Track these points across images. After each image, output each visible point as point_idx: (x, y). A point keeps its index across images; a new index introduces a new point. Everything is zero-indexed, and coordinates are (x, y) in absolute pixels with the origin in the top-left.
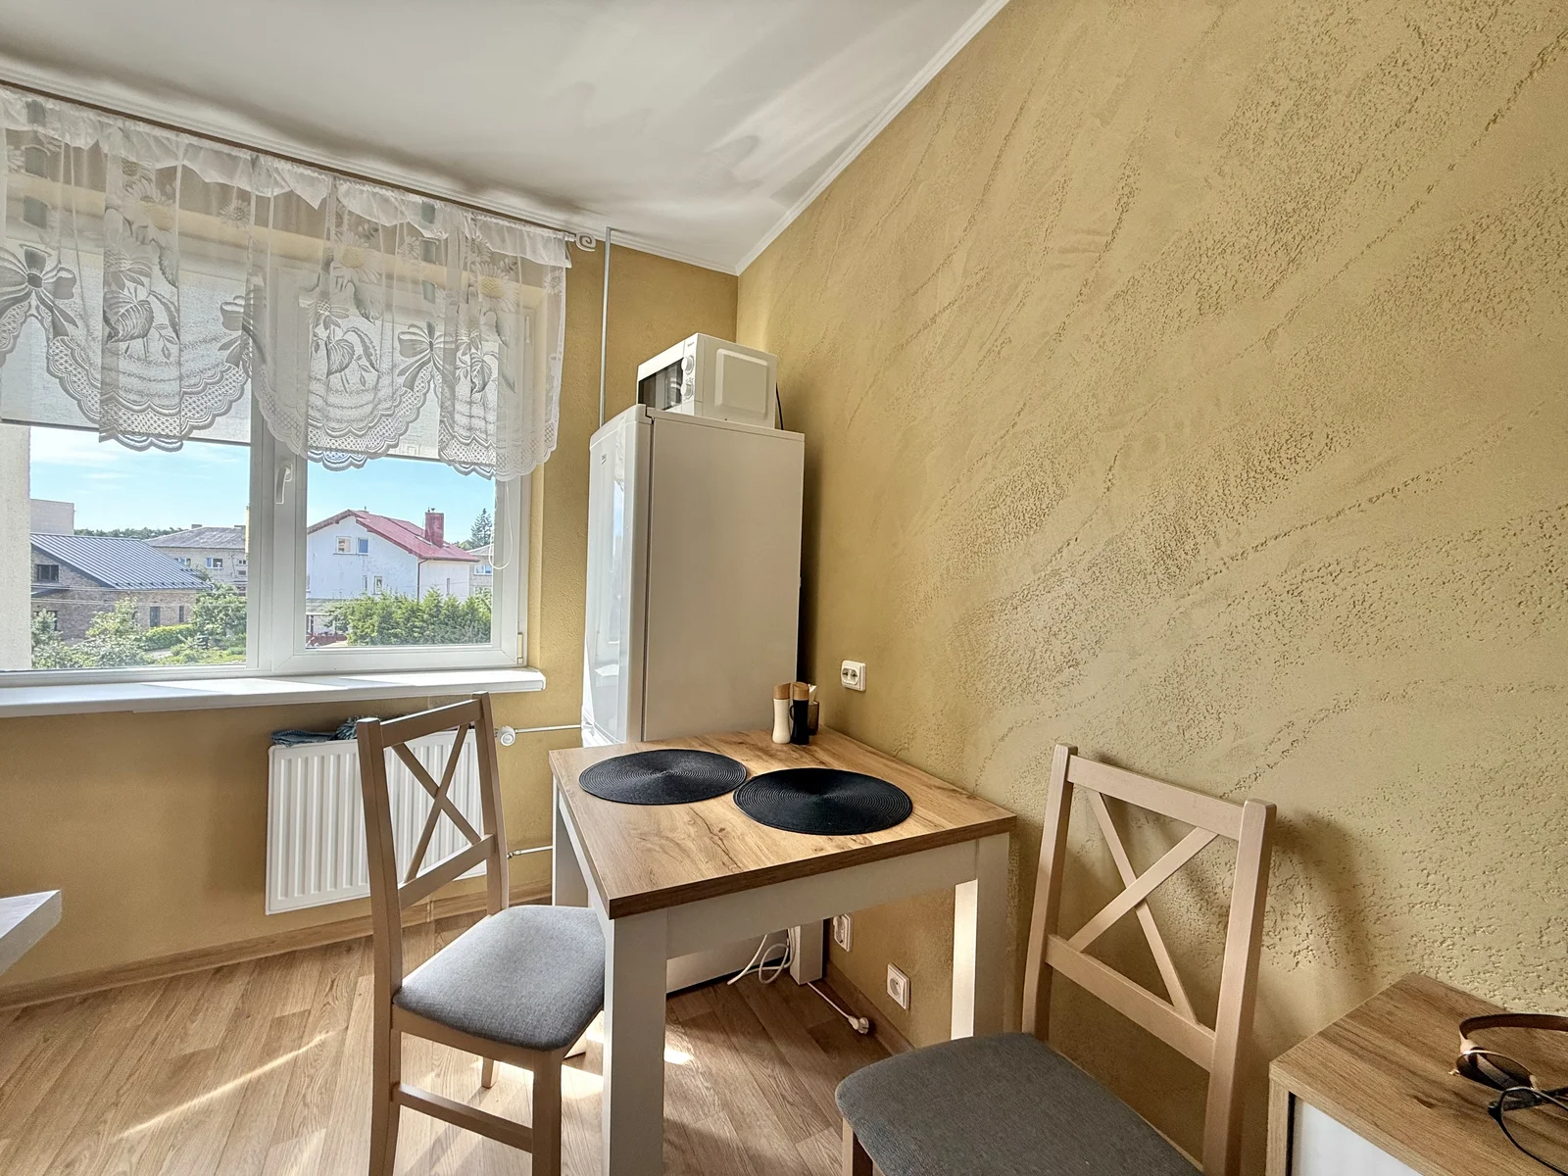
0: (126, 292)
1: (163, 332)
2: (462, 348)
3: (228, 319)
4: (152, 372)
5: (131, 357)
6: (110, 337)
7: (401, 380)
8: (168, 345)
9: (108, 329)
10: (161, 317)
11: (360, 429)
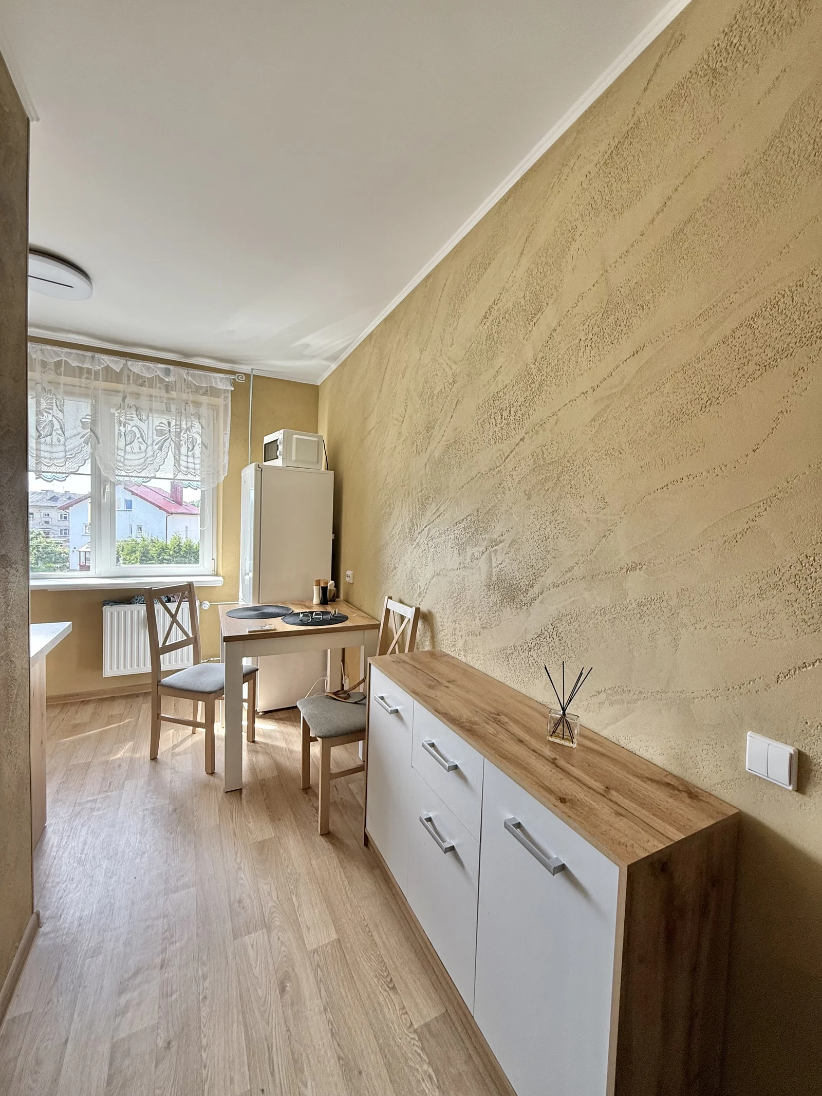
0: (44, 418)
1: (58, 432)
2: (183, 431)
3: (84, 425)
4: (54, 450)
5: (47, 444)
6: (39, 437)
7: (156, 447)
8: (60, 437)
9: (38, 434)
10: (57, 426)
11: (139, 469)
